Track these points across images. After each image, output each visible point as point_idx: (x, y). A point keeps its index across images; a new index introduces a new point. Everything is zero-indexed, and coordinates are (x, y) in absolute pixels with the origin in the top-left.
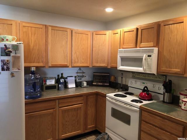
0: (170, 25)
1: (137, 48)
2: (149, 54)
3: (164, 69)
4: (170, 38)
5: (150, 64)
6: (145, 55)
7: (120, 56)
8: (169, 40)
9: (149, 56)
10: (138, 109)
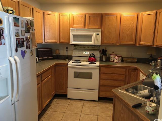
0: (109, 16)
1: (85, 28)
2: (98, 33)
3: (105, 42)
4: (109, 24)
5: (98, 39)
6: (95, 34)
7: (72, 34)
8: (108, 25)
9: (97, 34)
10: (99, 67)
